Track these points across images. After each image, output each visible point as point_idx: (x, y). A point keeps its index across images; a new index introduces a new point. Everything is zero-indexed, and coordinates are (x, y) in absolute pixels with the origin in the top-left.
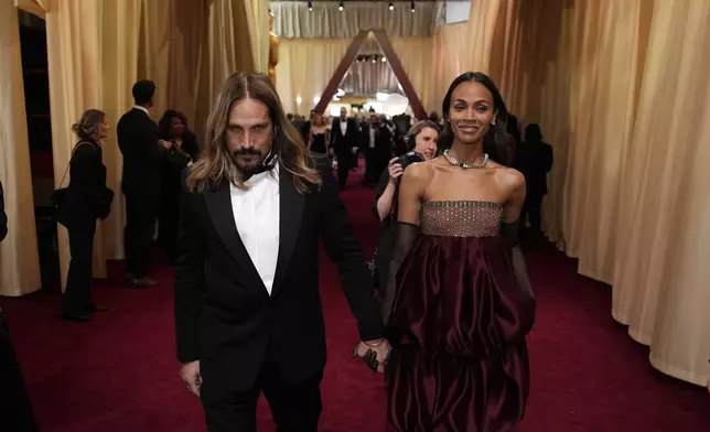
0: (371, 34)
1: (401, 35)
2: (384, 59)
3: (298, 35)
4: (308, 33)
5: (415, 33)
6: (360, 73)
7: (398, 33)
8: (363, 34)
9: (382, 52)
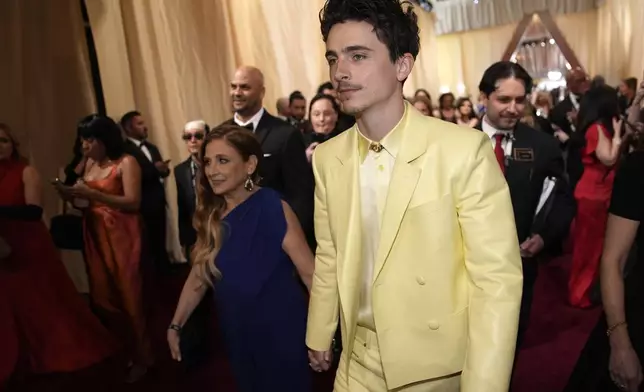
0: (536, 18)
1: (565, 12)
2: (552, 41)
3: (467, 27)
4: (476, 23)
5: (579, 8)
6: (531, 56)
7: (562, 9)
8: (528, 17)
9: (548, 35)
